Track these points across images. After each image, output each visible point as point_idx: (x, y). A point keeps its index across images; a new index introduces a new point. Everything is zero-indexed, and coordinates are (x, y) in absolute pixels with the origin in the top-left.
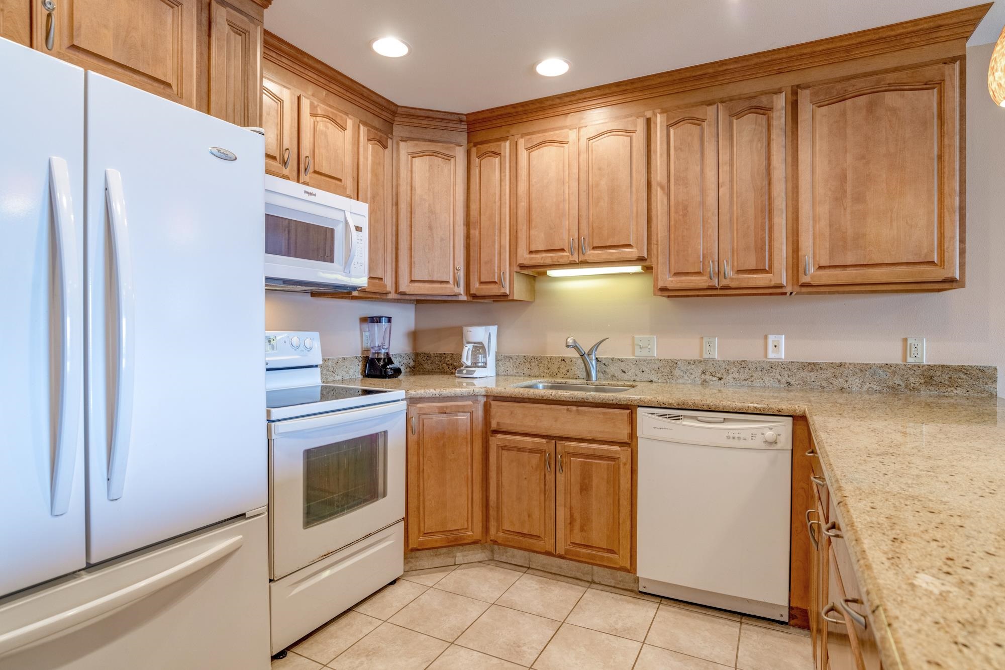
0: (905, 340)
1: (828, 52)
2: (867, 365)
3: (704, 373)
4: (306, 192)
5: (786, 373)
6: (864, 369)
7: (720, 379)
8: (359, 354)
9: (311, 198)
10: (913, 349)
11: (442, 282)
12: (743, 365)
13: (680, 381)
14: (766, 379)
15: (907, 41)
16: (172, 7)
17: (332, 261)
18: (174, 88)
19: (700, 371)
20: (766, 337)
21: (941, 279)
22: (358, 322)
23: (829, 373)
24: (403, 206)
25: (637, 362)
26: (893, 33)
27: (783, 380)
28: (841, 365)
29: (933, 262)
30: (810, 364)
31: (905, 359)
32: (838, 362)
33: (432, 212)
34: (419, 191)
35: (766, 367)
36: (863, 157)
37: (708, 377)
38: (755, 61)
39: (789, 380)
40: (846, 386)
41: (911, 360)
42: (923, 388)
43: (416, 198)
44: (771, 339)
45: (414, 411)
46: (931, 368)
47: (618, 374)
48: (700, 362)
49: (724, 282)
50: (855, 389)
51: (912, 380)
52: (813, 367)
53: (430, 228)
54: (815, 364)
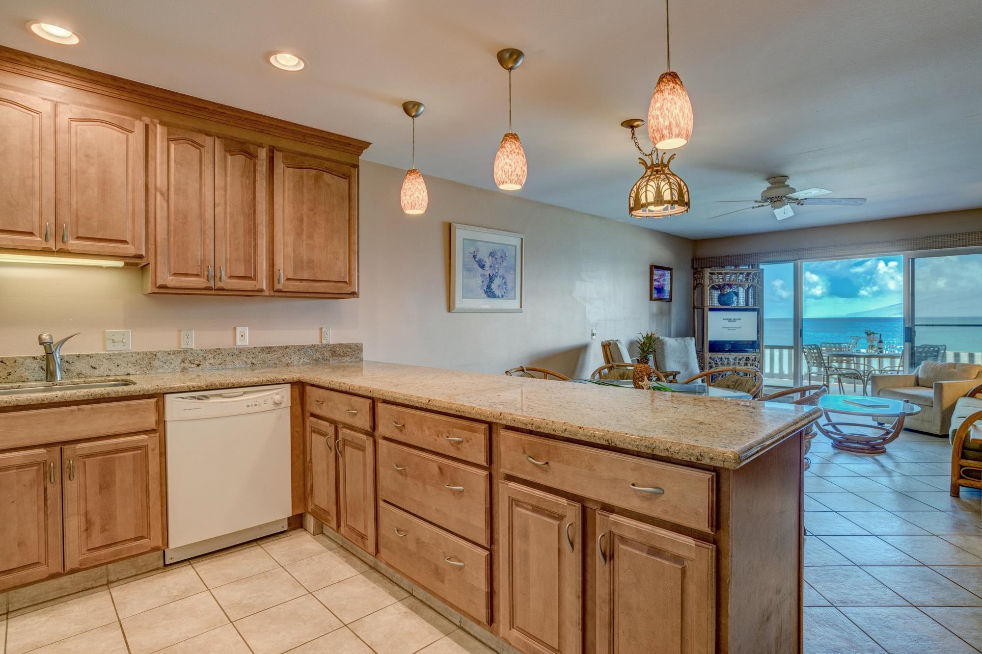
0: (321, 329)
2: (302, 346)
3: (183, 361)
5: (251, 356)
6: (300, 349)
7: (198, 365)
10: (325, 335)
12: (217, 352)
13: (160, 371)
14: (236, 362)
19: (180, 360)
20: (235, 329)
21: (349, 292)
23: (279, 354)
25: (110, 357)
27: (249, 362)
28: (287, 347)
29: (346, 282)
30: (267, 348)
31: (321, 341)
32: (285, 345)
35: (236, 352)
37: (187, 365)
39: (253, 361)
40: (290, 362)
41: (324, 342)
42: (331, 359)
44: (239, 330)
46: (335, 346)
47: (87, 370)
48: (179, 352)
49: (220, 285)
50: (295, 363)
51: (326, 354)
52: (269, 350)
54: (270, 348)
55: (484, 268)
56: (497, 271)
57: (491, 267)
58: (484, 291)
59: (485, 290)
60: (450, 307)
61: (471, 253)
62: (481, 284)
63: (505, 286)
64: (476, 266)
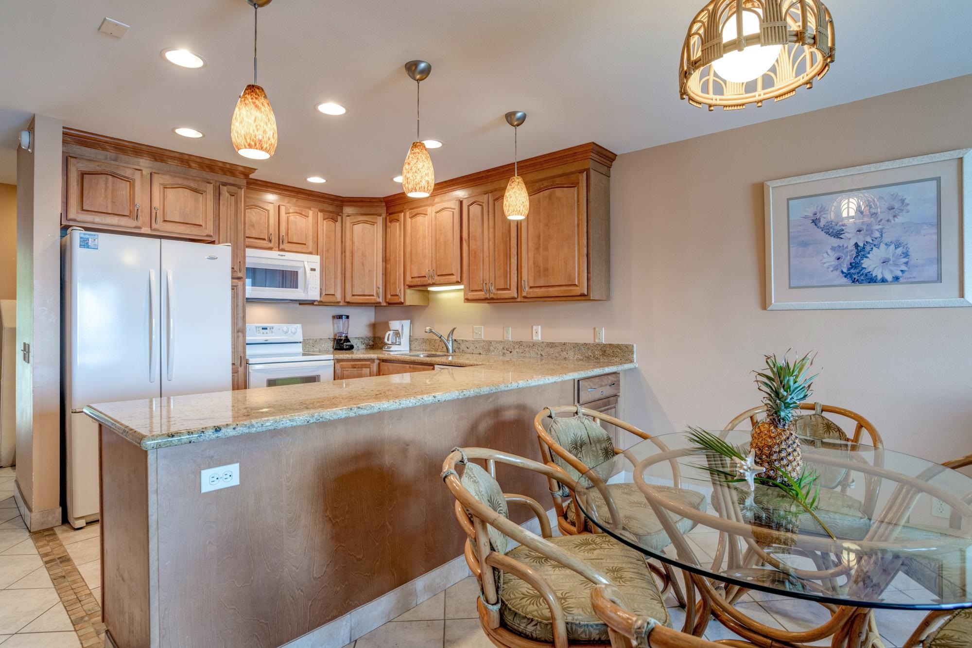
0: (595, 328)
1: (533, 165)
2: (576, 344)
3: (503, 349)
4: (279, 255)
5: (540, 349)
6: (576, 346)
7: (511, 352)
8: (332, 337)
9: (283, 258)
10: (598, 334)
11: (370, 295)
12: (520, 343)
13: (493, 353)
14: (531, 352)
15: (565, 160)
16: (202, 194)
17: (297, 287)
18: (204, 226)
19: (502, 348)
20: (532, 327)
21: (579, 294)
22: (331, 318)
23: (559, 349)
24: (348, 253)
25: (473, 342)
26: (556, 156)
27: (539, 353)
28: (564, 344)
29: (575, 285)
30: (551, 343)
31: (595, 341)
32: (563, 342)
33: (363, 255)
34: (356, 244)
35: (531, 345)
36: (547, 225)
37: (505, 351)
38: (502, 170)
39: (542, 353)
40: (567, 357)
41: (597, 341)
42: (601, 357)
43: (355, 248)
44: (535, 327)
45: (338, 366)
46: (605, 345)
47: (465, 349)
48: (502, 342)
49: (492, 296)
50: (571, 358)
51: (596, 353)
52: (552, 345)
53: (363, 264)
54: (553, 343)
55: (842, 236)
56: (877, 234)
57: (859, 231)
58: (842, 272)
59: (845, 270)
60: (764, 303)
61: (806, 217)
62: (833, 263)
63: (905, 260)
64: (821, 235)
